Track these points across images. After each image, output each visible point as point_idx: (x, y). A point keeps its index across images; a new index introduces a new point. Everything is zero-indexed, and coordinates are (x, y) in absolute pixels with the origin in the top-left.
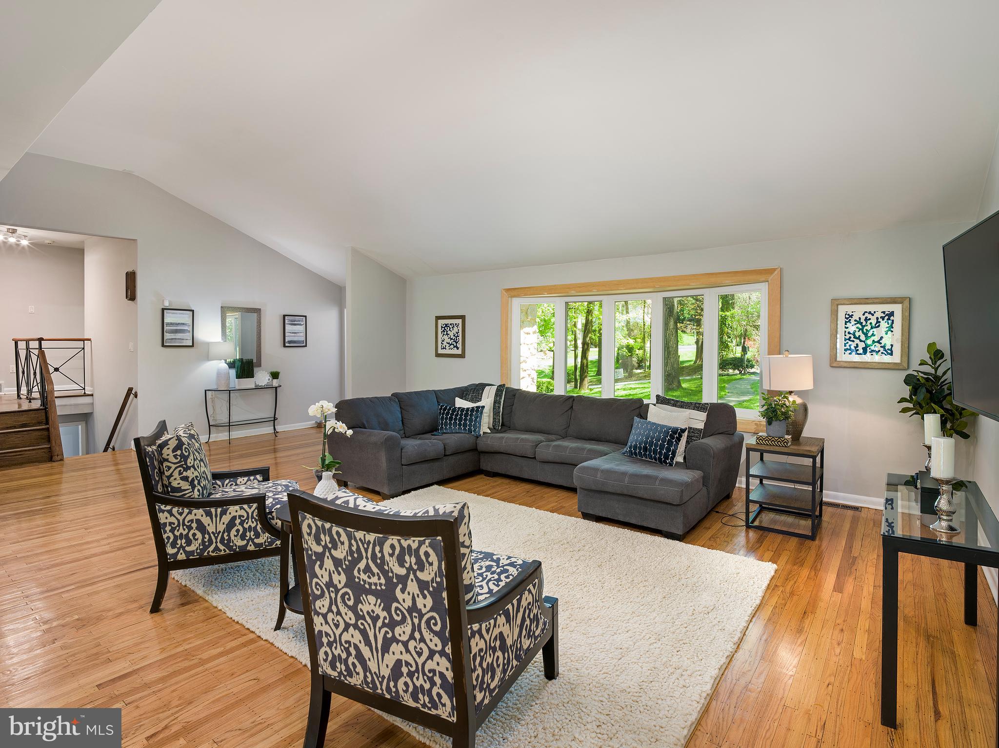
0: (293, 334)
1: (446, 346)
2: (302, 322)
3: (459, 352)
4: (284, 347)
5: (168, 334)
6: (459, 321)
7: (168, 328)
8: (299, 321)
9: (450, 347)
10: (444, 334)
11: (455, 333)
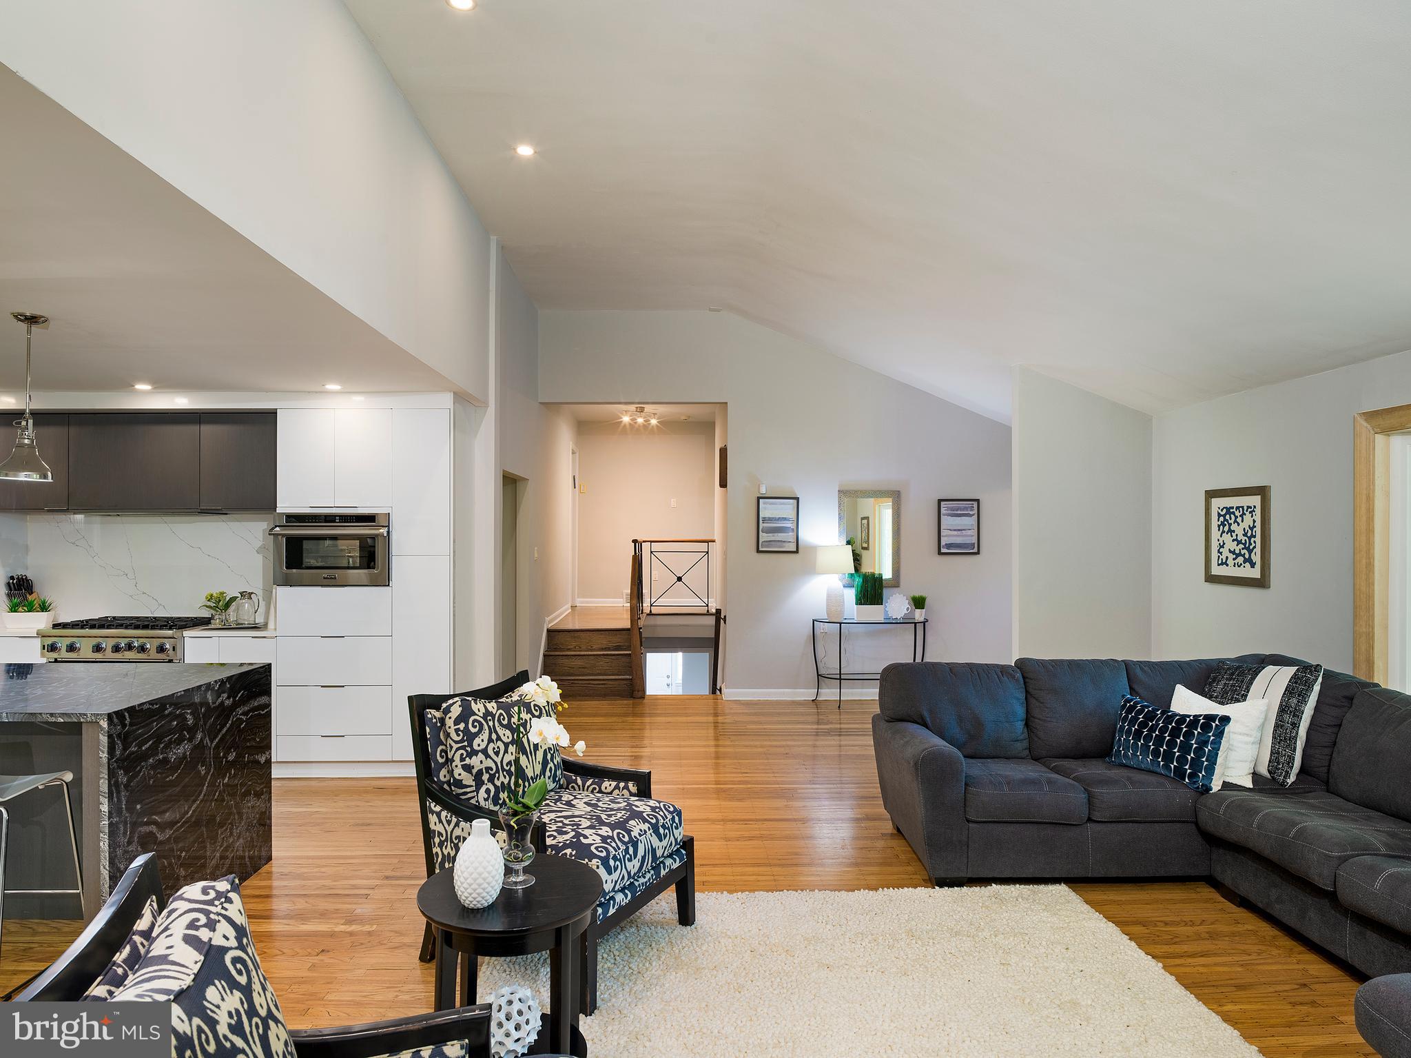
0: (956, 533)
1: (1227, 558)
2: (972, 510)
3: (1255, 573)
4: (939, 554)
5: (764, 534)
6: (1255, 501)
7: (765, 525)
8: (966, 509)
9: (1236, 561)
10: (1223, 532)
11: (1247, 528)
